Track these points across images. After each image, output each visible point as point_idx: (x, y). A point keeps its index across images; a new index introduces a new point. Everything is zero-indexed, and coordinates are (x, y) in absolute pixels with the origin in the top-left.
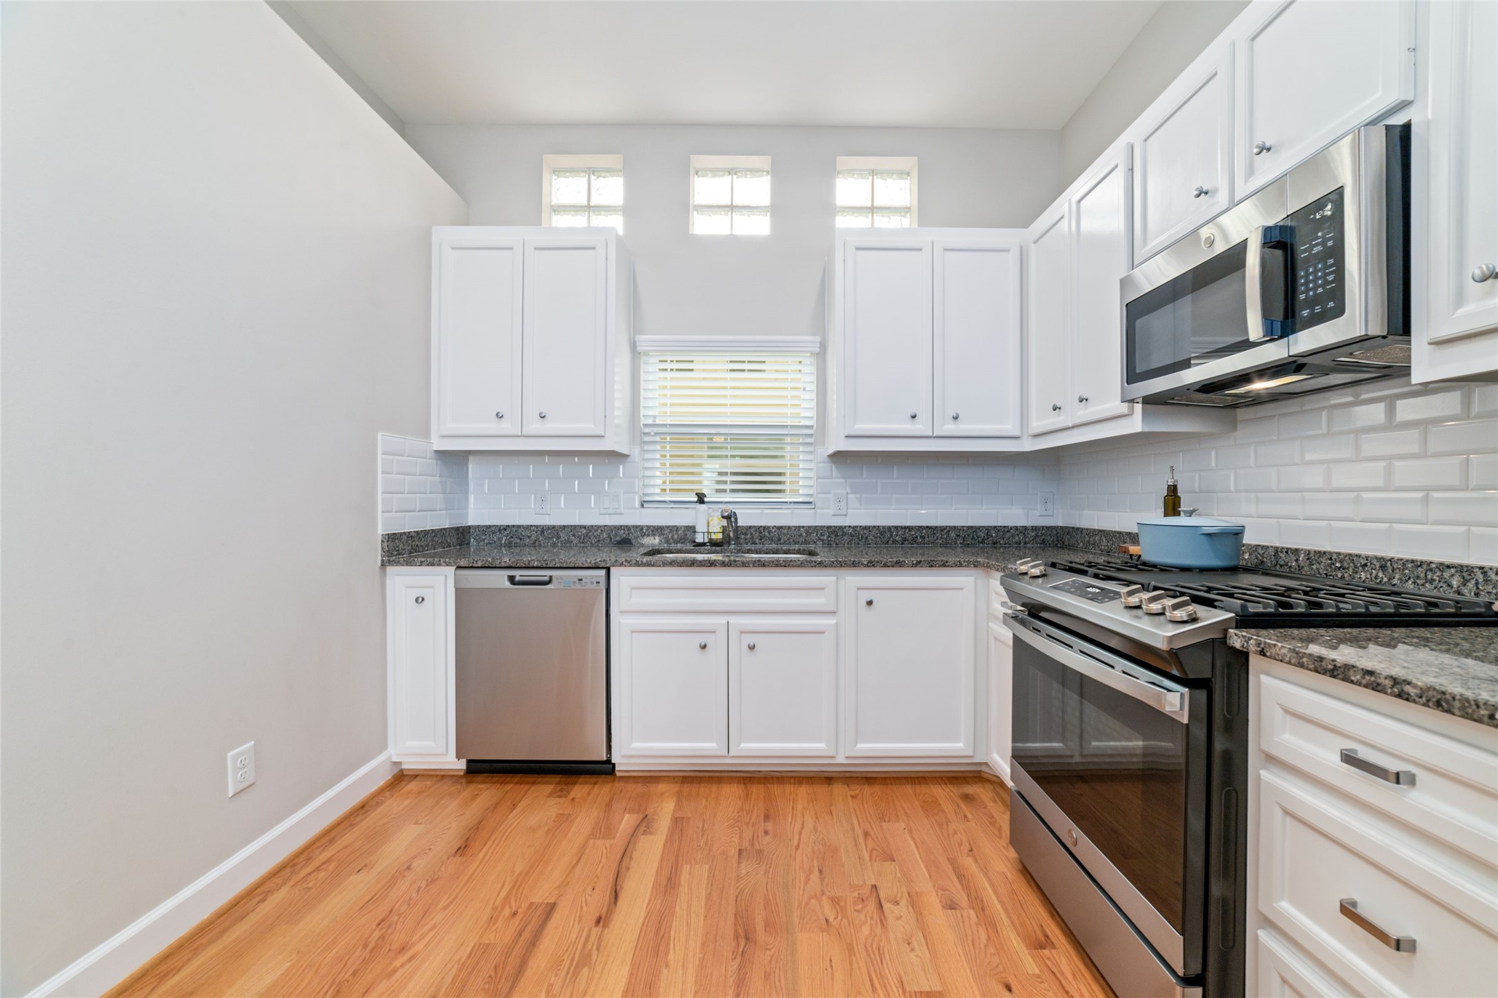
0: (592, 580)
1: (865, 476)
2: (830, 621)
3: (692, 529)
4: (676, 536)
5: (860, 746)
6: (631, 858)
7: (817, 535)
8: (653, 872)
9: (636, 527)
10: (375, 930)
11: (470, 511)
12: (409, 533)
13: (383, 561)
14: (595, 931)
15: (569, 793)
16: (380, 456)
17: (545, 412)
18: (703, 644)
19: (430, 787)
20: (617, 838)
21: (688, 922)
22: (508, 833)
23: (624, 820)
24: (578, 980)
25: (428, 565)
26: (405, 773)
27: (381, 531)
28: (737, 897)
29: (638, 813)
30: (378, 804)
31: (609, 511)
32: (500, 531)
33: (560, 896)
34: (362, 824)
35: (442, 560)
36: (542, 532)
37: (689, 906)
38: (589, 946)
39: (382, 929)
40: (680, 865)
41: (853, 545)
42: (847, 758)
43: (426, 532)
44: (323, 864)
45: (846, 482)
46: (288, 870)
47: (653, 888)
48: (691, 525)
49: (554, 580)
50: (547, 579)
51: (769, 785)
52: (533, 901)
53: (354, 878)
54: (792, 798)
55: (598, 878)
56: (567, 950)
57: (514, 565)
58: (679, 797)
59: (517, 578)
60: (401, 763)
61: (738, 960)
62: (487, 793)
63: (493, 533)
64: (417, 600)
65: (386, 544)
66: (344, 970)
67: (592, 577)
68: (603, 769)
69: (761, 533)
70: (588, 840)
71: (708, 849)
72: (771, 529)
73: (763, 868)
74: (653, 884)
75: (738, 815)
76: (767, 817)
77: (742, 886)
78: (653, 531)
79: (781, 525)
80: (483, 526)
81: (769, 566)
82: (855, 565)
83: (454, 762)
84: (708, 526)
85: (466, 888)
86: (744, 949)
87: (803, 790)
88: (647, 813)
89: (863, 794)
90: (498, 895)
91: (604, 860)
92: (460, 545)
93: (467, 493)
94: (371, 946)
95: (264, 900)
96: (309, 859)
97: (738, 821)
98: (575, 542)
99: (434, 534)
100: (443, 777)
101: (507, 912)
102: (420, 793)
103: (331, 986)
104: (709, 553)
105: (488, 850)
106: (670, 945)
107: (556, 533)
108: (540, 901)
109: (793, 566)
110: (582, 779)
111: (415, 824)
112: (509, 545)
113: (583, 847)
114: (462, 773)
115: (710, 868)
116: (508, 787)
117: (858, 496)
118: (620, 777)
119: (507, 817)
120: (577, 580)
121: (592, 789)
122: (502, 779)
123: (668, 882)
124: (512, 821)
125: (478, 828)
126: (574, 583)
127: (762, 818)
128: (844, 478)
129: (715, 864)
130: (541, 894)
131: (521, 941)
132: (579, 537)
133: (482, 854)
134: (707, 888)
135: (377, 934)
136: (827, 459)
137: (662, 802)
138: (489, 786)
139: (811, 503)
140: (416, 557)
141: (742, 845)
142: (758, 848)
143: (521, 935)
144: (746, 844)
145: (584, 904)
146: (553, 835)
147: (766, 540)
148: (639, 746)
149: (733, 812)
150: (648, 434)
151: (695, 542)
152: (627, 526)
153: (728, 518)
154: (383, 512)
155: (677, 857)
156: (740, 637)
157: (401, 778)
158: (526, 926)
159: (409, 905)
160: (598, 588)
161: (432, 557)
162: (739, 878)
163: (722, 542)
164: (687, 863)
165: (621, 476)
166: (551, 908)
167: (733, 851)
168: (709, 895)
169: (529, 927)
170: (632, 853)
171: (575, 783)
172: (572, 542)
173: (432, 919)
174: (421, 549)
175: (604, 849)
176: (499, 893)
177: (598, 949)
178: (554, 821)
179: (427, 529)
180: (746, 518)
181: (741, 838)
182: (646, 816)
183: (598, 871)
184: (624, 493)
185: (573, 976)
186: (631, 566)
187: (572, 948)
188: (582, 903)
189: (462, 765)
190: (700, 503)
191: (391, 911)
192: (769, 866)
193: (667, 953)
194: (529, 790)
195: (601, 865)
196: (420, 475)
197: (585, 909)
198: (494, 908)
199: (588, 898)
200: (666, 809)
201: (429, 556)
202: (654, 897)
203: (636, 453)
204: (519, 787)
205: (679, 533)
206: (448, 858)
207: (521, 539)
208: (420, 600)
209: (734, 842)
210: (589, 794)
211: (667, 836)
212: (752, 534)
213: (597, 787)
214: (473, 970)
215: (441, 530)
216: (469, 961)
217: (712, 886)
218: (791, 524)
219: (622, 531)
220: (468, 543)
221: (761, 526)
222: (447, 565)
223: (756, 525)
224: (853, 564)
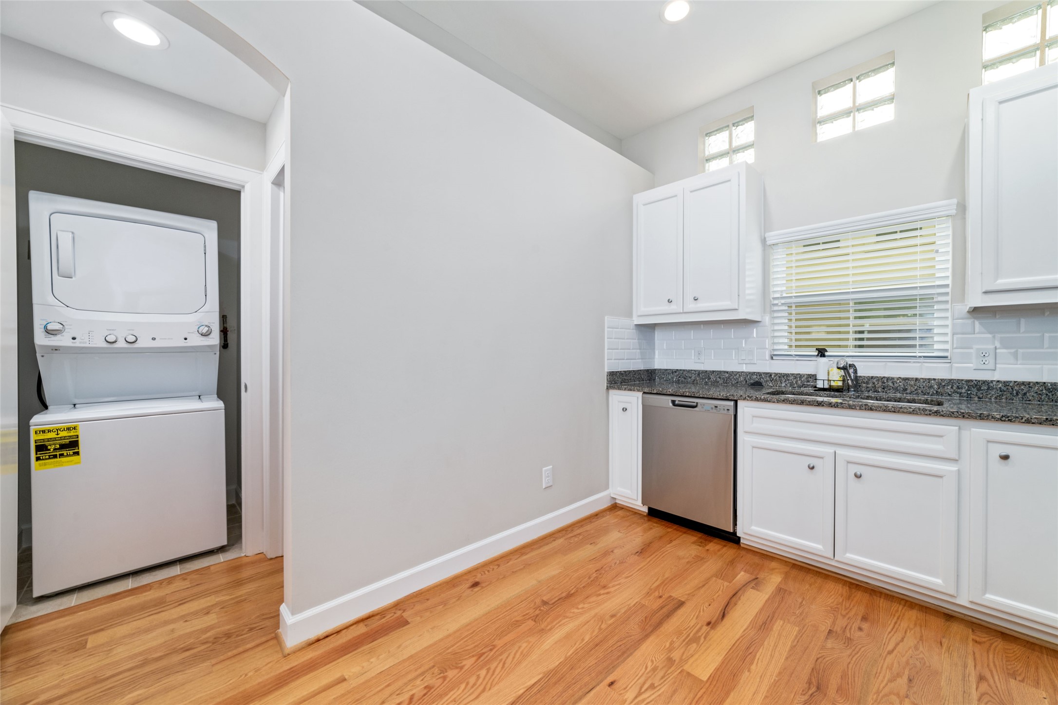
0: (724, 408)
1: (1022, 329)
2: (953, 468)
3: (814, 377)
4: (799, 382)
5: (989, 596)
6: (739, 598)
7: (952, 388)
8: (754, 614)
9: (767, 373)
10: (594, 573)
11: (656, 360)
12: (621, 371)
13: (607, 386)
14: (705, 628)
15: (706, 546)
16: (606, 329)
17: (697, 296)
18: (811, 466)
19: (628, 516)
20: (732, 583)
21: (771, 655)
22: (664, 555)
23: (740, 575)
24: (689, 647)
25: (628, 390)
26: (618, 505)
27: (607, 370)
28: (818, 659)
29: (751, 574)
30: (603, 516)
31: (745, 362)
32: (672, 373)
33: (687, 600)
34: (596, 523)
35: (636, 388)
36: (699, 374)
37: (775, 646)
38: (700, 634)
39: (597, 574)
40: (775, 618)
41: (1004, 400)
42: (971, 602)
43: (630, 372)
44: (577, 535)
45: (994, 337)
46: (564, 532)
47: (750, 623)
48: (813, 373)
49: (699, 405)
50: (695, 404)
51: (875, 597)
52: (672, 595)
53: (588, 546)
54: (897, 615)
55: (714, 600)
56: (686, 629)
57: (674, 394)
58: (786, 576)
59: (677, 402)
60: (615, 499)
61: (806, 697)
62: (657, 529)
63: (669, 374)
64: (623, 409)
65: (608, 377)
66: (580, 584)
67: (724, 406)
68: (732, 538)
69: (884, 383)
70: (712, 577)
71: (801, 618)
72: (895, 380)
73: (849, 652)
74: (752, 621)
75: (836, 606)
76: (864, 619)
77: (824, 654)
78: (780, 377)
79: (907, 377)
80: (663, 369)
81: (876, 410)
82: (981, 417)
83: (640, 506)
84: (828, 375)
85: (637, 573)
86: (813, 693)
87: (914, 614)
88: (758, 577)
89: (991, 644)
90: (653, 584)
91: (720, 592)
92: (649, 380)
93: (654, 349)
94: (592, 579)
95: (554, 540)
96: (572, 530)
97: (835, 611)
98: (720, 382)
99: (634, 373)
100: (636, 513)
101: (656, 594)
102: (623, 517)
103: (575, 587)
104: (828, 397)
105: (652, 559)
106: (754, 660)
107: (707, 375)
108: (676, 597)
109: (903, 412)
110: (716, 540)
111: (619, 532)
112: (678, 382)
113: (708, 579)
114: (645, 514)
115: (799, 631)
116: (669, 530)
117: (1013, 351)
118: (743, 548)
119: (666, 545)
120: (714, 407)
121: (722, 548)
122: (667, 524)
123: (763, 624)
124: (668, 549)
125: (649, 546)
126: (712, 408)
127: (860, 618)
128: (990, 333)
129: (804, 630)
130: (678, 593)
131: (661, 612)
132: (723, 379)
133: (649, 559)
134: (793, 641)
135: (595, 575)
136: (968, 315)
137: (772, 574)
138: (659, 525)
139: (946, 357)
140: (624, 385)
141: (834, 628)
142: (849, 635)
143: (662, 609)
144: (838, 628)
145: (702, 611)
146: (691, 565)
147: (890, 390)
148: (756, 529)
149: (832, 603)
150: (776, 305)
151: (816, 387)
152: (759, 373)
153: (844, 368)
154: (608, 360)
155: (774, 613)
156: (847, 466)
157: (615, 507)
158: (666, 605)
159: (610, 569)
160: (728, 413)
161: (631, 386)
162: (823, 647)
163: (842, 389)
164: (781, 619)
165: (755, 336)
166: (681, 604)
167: (824, 628)
168: (793, 647)
169: (667, 607)
170: (741, 596)
171: (711, 541)
172: (718, 382)
173: (619, 580)
174: (627, 381)
175: (722, 585)
176: (654, 583)
177: (705, 638)
178: (693, 558)
179: (631, 370)
180: (865, 369)
181: (834, 623)
182: (757, 578)
183: (715, 597)
184: (757, 349)
185: (687, 643)
186: (752, 400)
187: (689, 630)
188: (700, 609)
189: (645, 509)
190: (821, 356)
191: (602, 568)
192: (855, 652)
193: (751, 663)
194: (681, 535)
195: (717, 595)
196: (627, 339)
197: (702, 613)
198: (650, 589)
199: (705, 608)
200: (774, 580)
201: (631, 385)
202: (750, 628)
203: (767, 319)
204: (675, 532)
205: (802, 379)
206: (631, 555)
207: (685, 379)
208: (625, 409)
209: (826, 623)
210: (719, 550)
211: (770, 596)
212: (874, 383)
213: (725, 549)
214: (635, 613)
215: (638, 370)
216: (633, 608)
217: (798, 641)
218: (919, 377)
219: (755, 377)
220: (654, 380)
221: (884, 377)
222: (638, 391)
223: (878, 376)
224: (980, 416)
